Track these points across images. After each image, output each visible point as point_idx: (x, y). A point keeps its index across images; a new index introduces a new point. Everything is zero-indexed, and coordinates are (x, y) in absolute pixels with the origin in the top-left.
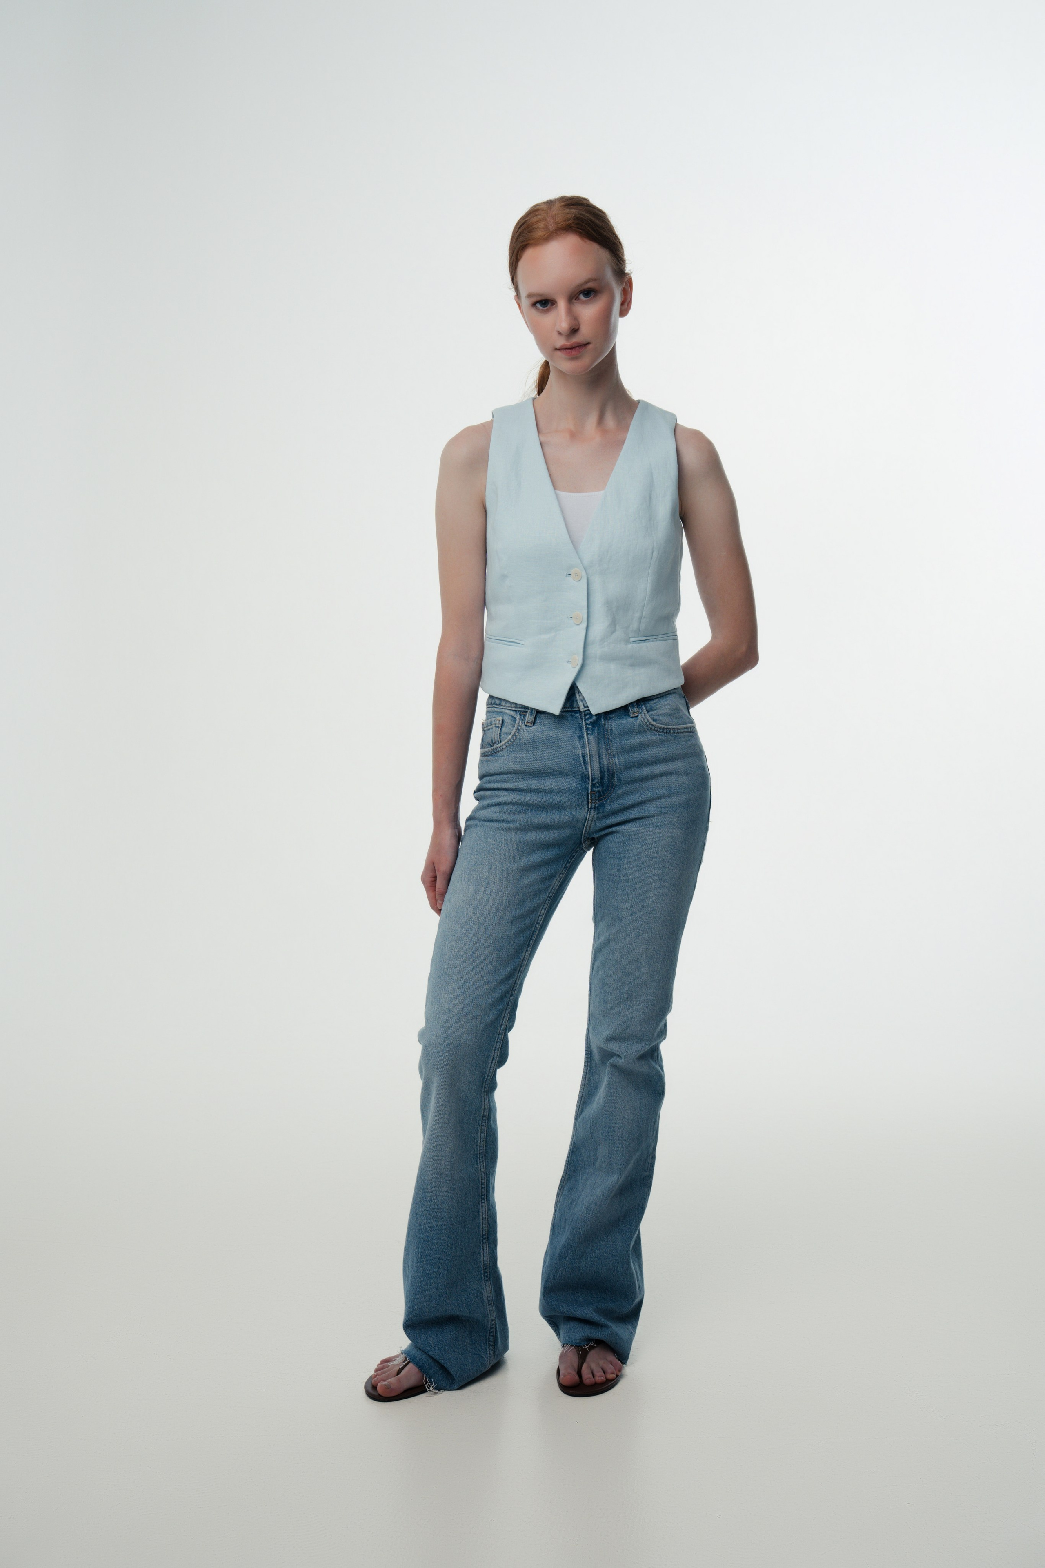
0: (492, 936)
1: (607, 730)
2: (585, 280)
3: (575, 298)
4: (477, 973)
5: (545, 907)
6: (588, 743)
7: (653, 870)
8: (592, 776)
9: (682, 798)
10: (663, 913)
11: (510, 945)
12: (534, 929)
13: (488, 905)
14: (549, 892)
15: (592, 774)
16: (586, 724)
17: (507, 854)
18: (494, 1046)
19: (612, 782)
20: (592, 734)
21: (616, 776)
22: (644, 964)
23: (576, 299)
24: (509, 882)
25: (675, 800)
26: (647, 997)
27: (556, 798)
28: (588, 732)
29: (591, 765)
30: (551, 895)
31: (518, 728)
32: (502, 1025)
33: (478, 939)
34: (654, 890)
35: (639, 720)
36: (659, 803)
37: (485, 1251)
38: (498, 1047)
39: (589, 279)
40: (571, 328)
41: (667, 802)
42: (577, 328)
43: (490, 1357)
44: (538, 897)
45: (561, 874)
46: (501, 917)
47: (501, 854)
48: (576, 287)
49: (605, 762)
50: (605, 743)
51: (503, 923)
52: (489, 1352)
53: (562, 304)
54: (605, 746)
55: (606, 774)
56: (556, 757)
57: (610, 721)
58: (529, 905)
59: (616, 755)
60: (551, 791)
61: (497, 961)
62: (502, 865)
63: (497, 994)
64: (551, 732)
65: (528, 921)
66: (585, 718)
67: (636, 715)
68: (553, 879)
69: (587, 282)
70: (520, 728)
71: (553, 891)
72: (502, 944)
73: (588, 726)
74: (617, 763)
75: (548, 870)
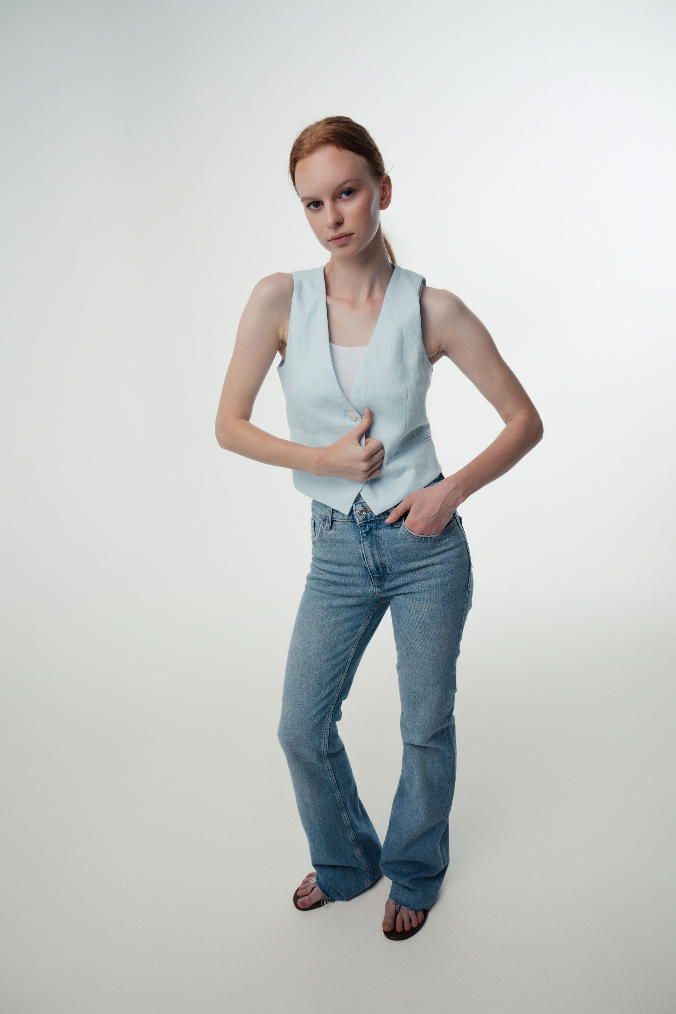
0: (313, 671)
1: (378, 537)
2: (343, 181)
3: (338, 197)
4: (304, 695)
5: (354, 647)
6: (364, 547)
7: (417, 629)
8: (370, 569)
9: (437, 581)
10: (428, 657)
11: (328, 676)
12: (347, 661)
13: (310, 650)
14: (357, 636)
15: (369, 568)
16: (362, 533)
17: (321, 615)
18: (324, 737)
19: (386, 572)
20: (367, 540)
21: (388, 568)
22: (420, 687)
23: (339, 199)
24: (324, 635)
25: (432, 582)
26: (426, 705)
27: (352, 580)
28: (364, 539)
29: (367, 562)
30: (358, 638)
31: (321, 531)
32: (327, 724)
33: (304, 673)
34: (419, 642)
35: (400, 530)
36: (420, 584)
37: (352, 834)
38: (326, 737)
39: (346, 180)
40: (335, 222)
41: (426, 583)
42: (341, 222)
43: (368, 883)
44: (348, 641)
45: (365, 623)
46: (319, 659)
47: (317, 615)
48: (336, 188)
49: (378, 560)
50: (377, 547)
51: (321, 662)
52: (367, 880)
53: (327, 203)
54: (377, 549)
55: (380, 567)
56: (346, 553)
57: (380, 531)
58: (340, 648)
59: (386, 555)
60: (347, 575)
61: (318, 687)
62: (318, 623)
63: (320, 707)
64: (342, 536)
65: (341, 658)
66: (361, 529)
67: (398, 526)
68: (359, 628)
69: (345, 183)
70: (322, 531)
71: (360, 635)
72: (321, 676)
73: (363, 535)
74: (387, 561)
75: (354, 623)
